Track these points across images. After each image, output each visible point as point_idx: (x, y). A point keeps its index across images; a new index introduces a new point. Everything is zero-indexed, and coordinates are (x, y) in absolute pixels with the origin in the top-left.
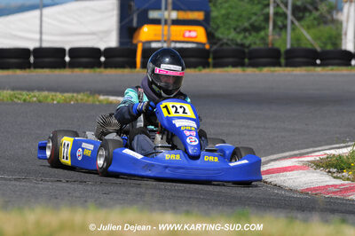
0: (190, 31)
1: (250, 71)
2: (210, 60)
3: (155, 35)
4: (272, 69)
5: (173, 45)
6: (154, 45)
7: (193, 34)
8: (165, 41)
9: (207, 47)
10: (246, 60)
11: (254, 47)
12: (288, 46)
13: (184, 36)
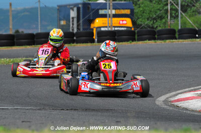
0: (123, 21)
1: (159, 42)
2: (136, 37)
3: (103, 23)
4: (172, 41)
5: (113, 29)
6: (103, 29)
7: (124, 22)
8: (110, 27)
9: (133, 29)
10: (156, 36)
11: (159, 28)
12: (180, 28)
13: (119, 23)
